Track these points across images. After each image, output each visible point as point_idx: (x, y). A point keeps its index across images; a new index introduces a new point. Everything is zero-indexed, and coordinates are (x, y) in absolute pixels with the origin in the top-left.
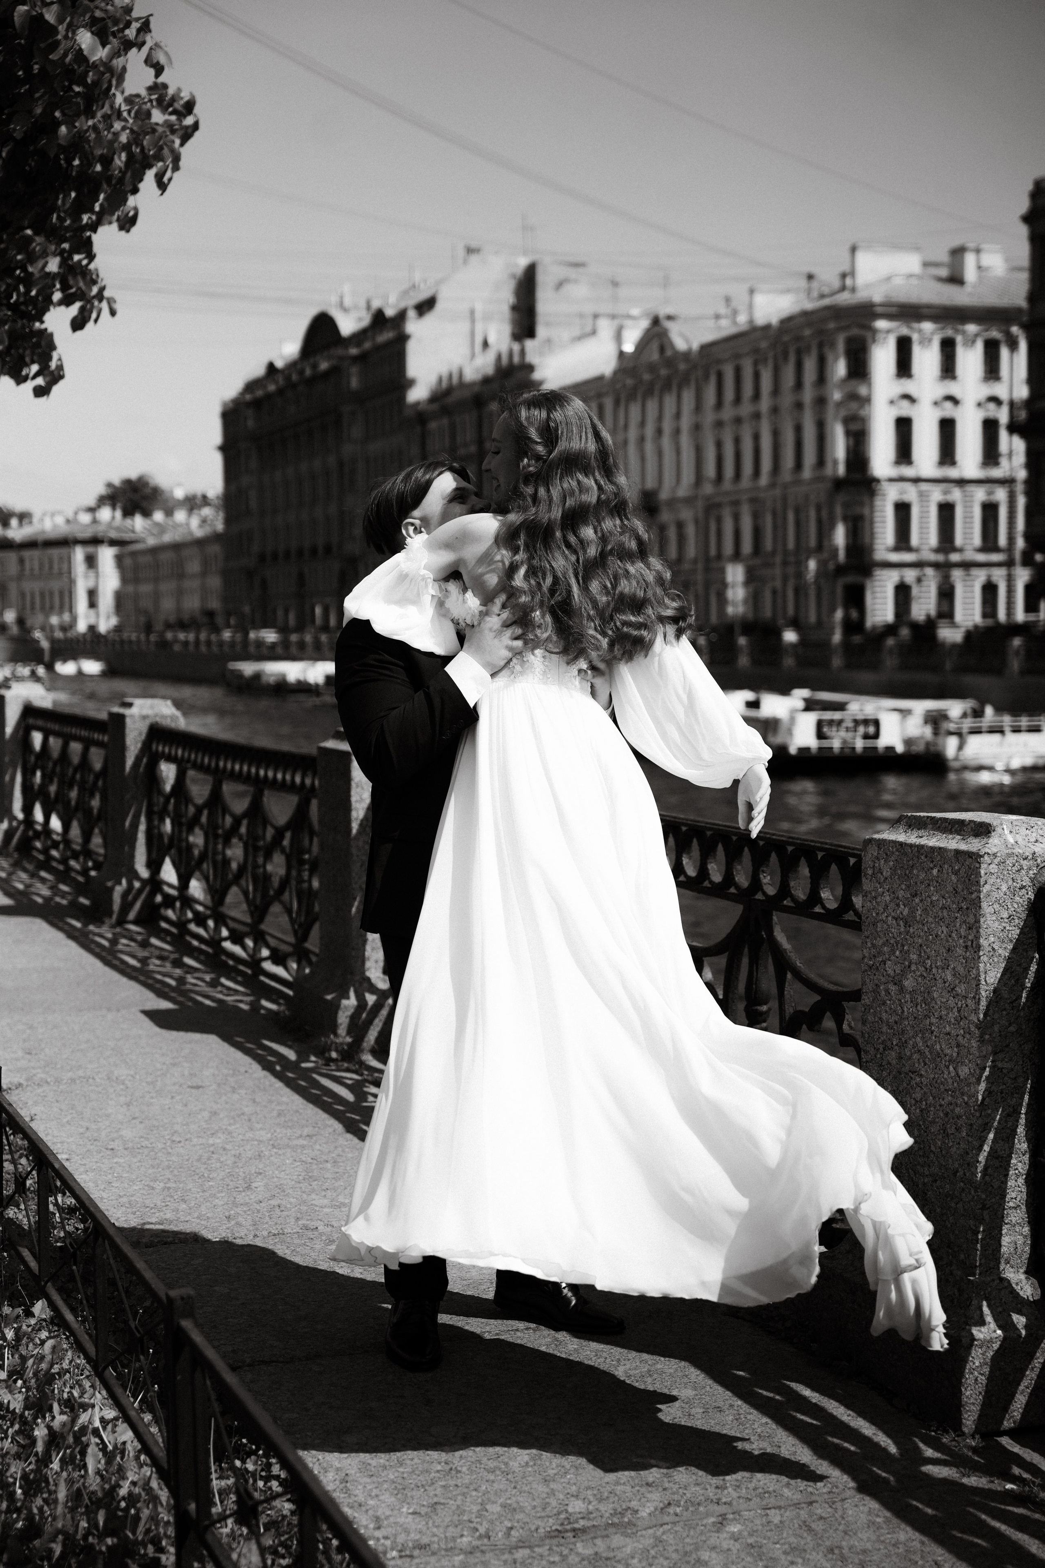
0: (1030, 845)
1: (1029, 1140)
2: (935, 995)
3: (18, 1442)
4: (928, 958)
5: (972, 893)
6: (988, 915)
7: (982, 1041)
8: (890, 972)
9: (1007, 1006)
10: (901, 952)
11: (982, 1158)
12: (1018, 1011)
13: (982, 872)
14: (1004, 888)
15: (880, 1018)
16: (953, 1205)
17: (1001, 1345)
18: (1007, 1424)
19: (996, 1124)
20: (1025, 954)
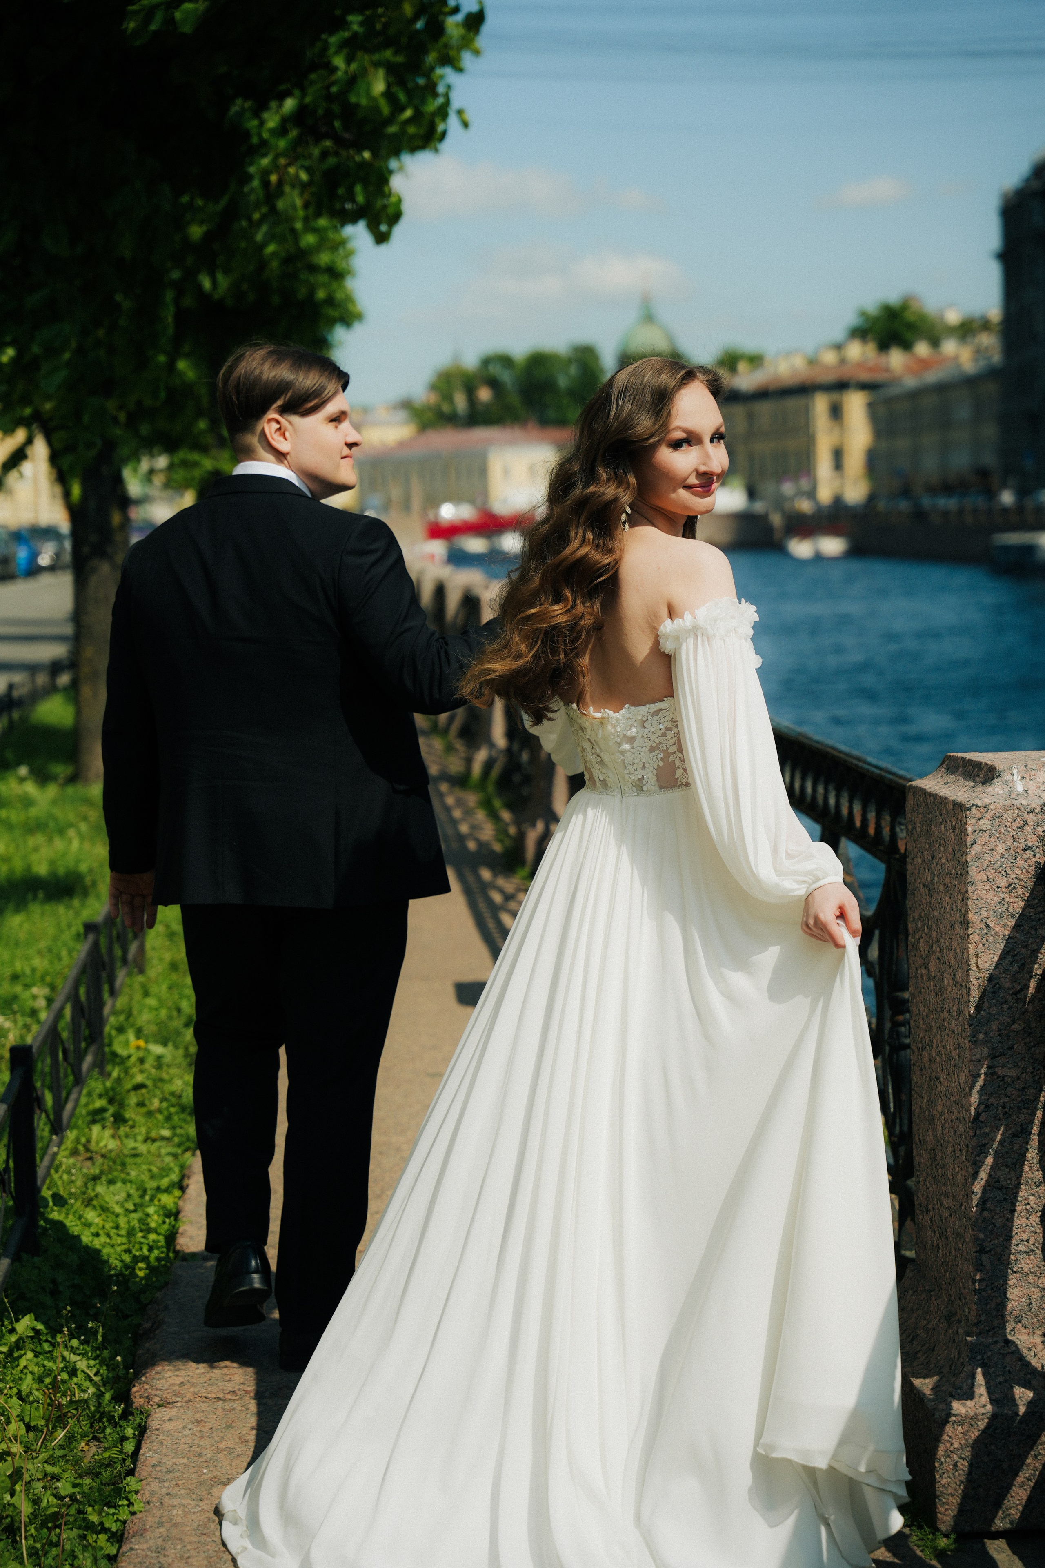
2: (946, 982)
4: (942, 936)
6: (979, 883)
7: (974, 1041)
9: (1009, 998)
10: (928, 927)
11: (978, 1187)
12: (1025, 1004)
13: (970, 829)
14: (1001, 849)
17: (988, 1423)
18: (1000, 1523)
19: (995, 1145)
20: (1033, 932)
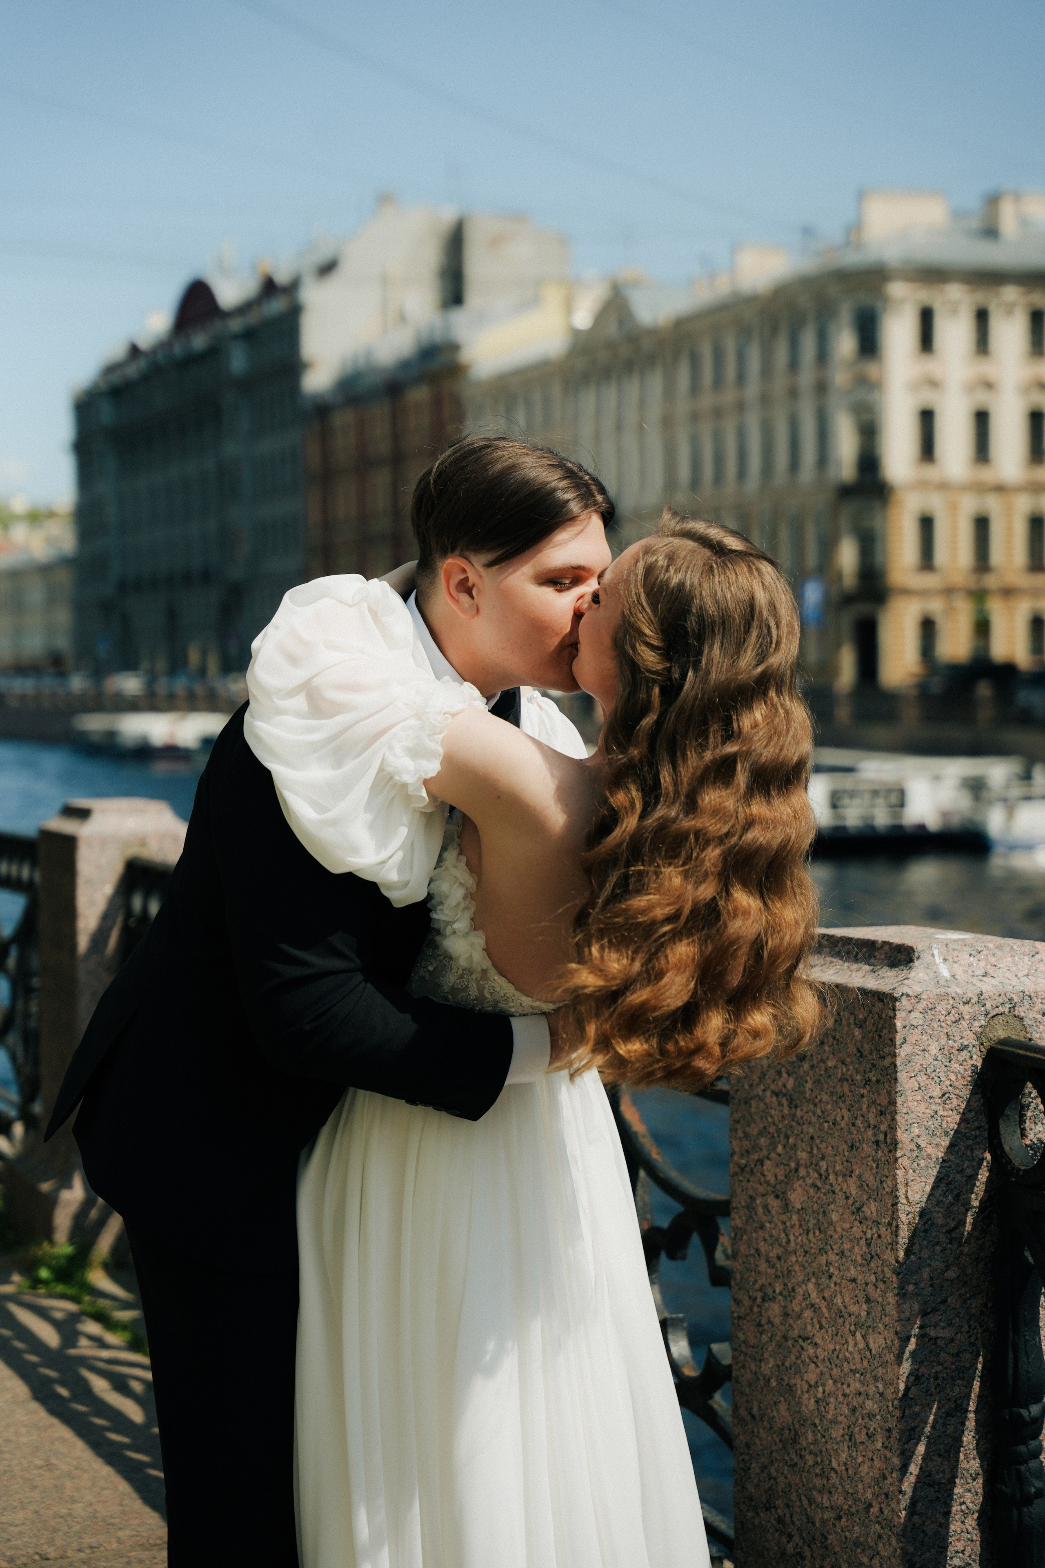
0: (975, 980)
1: (982, 1455)
2: (834, 1217)
4: (823, 1158)
5: (884, 1058)
6: (909, 1093)
7: (902, 1294)
8: (770, 1178)
9: (943, 1238)
10: (784, 1146)
11: (908, 1485)
12: (960, 1245)
13: (899, 1024)
14: (934, 1049)
15: (757, 1250)
16: (865, 1560)
19: (928, 1429)
20: (969, 1153)
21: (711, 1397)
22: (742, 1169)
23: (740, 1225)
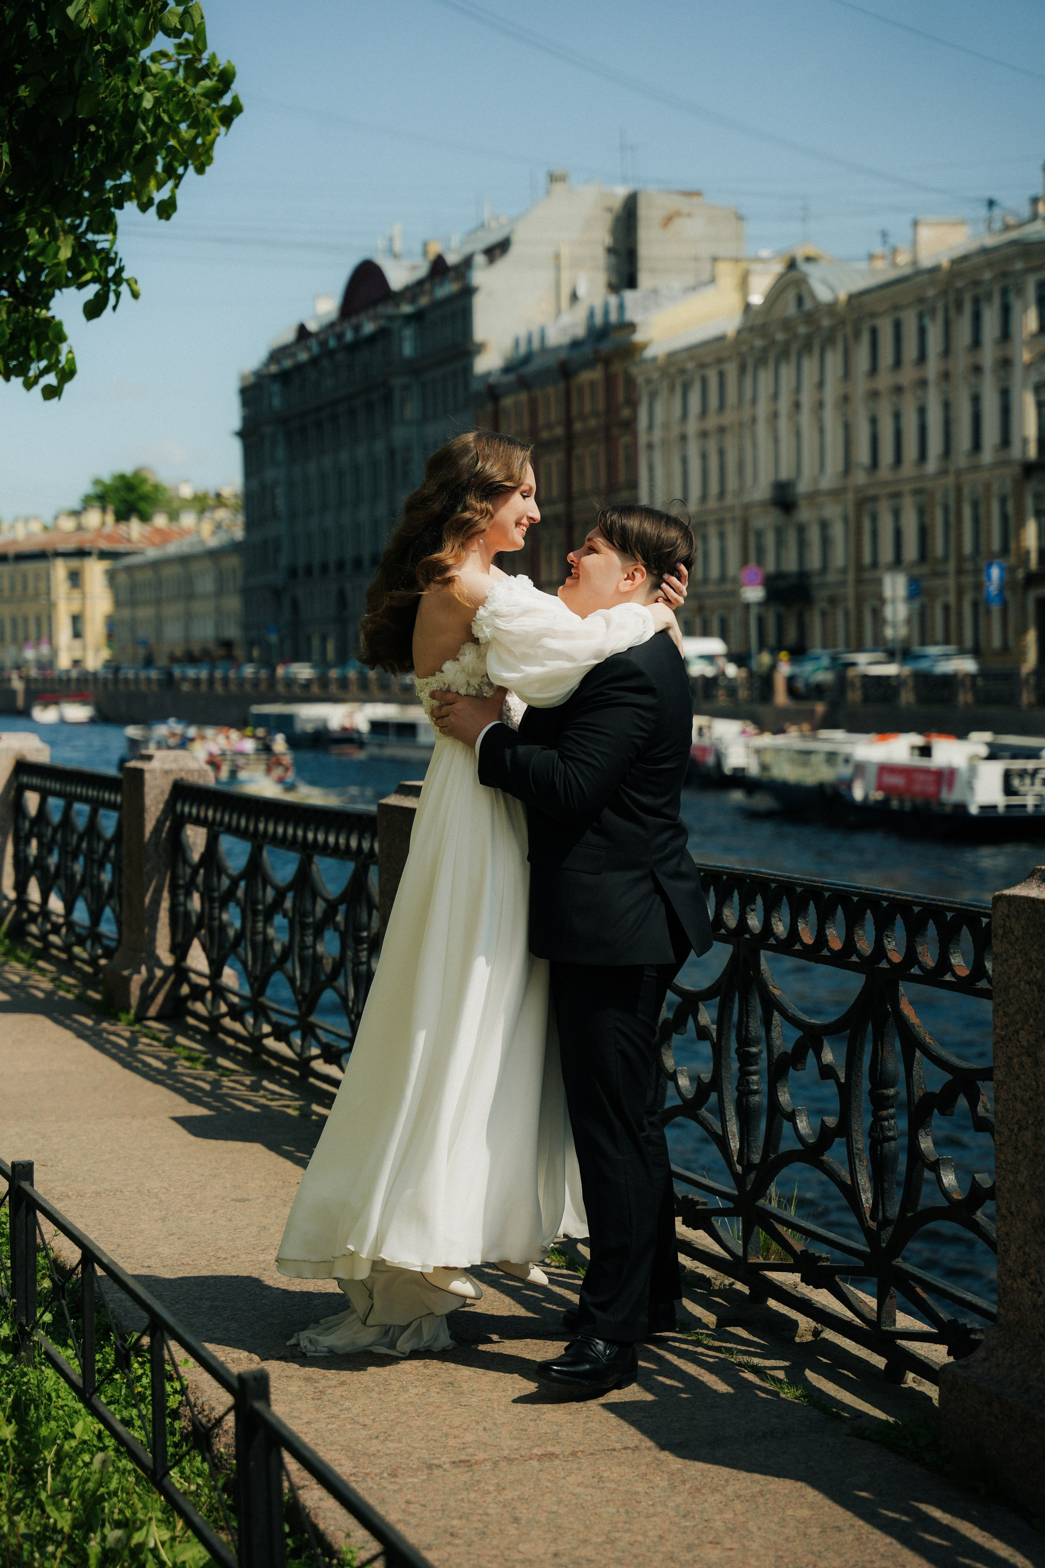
3: (68, 1562)
8: (1025, 1043)
10: (1035, 1020)
15: (1014, 1095)
21: (975, 1214)
22: (1003, 1039)
23: (1001, 1079)
